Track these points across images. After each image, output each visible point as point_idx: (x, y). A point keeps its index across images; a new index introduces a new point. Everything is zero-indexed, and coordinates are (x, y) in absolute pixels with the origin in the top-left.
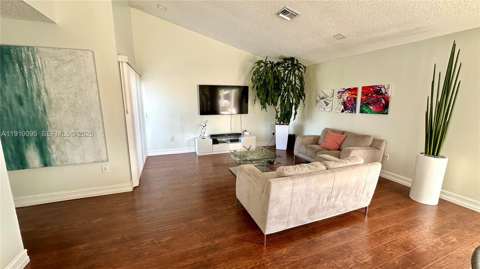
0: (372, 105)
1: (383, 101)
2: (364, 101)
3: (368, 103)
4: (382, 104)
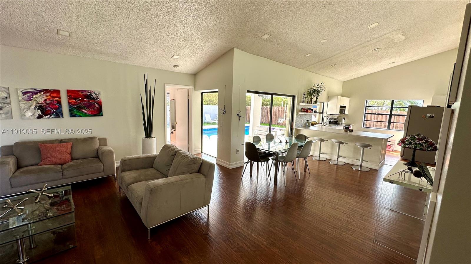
0: (85, 108)
1: (97, 105)
2: (73, 105)
3: (79, 107)
4: (96, 108)
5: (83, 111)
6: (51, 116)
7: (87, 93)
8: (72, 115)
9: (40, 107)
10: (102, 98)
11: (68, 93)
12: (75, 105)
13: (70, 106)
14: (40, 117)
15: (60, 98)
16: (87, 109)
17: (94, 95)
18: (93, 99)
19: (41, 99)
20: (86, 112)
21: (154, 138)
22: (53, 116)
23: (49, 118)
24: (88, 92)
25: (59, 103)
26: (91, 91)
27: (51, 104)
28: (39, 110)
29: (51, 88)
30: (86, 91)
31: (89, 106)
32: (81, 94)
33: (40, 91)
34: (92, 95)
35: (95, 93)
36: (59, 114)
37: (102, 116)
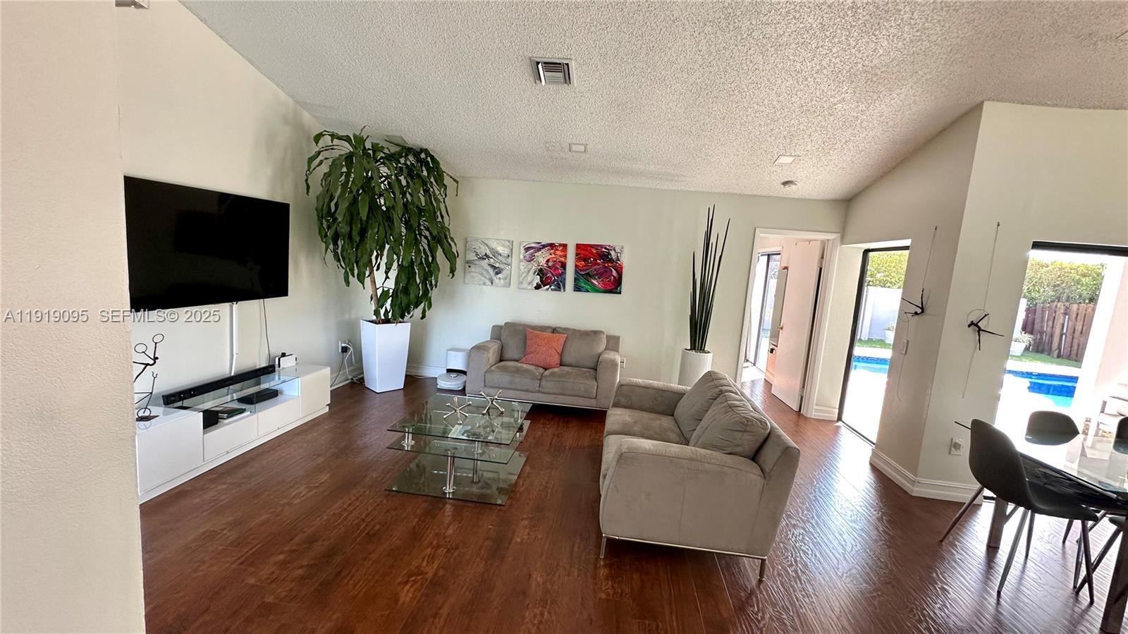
0: (597, 277)
1: (614, 273)
2: (581, 270)
3: (588, 274)
4: (612, 278)
5: (592, 283)
6: (550, 287)
7: (604, 250)
8: (577, 288)
9: (541, 272)
10: (625, 261)
11: (577, 250)
12: (584, 270)
13: (576, 272)
14: (538, 287)
15: (565, 256)
16: (599, 278)
17: (613, 253)
18: (611, 261)
19: (542, 258)
20: (597, 283)
21: (709, 352)
22: (552, 287)
23: (547, 289)
24: (606, 248)
25: (564, 265)
26: (609, 246)
27: (554, 267)
28: (538, 277)
29: (557, 241)
30: (602, 246)
31: (603, 274)
32: (595, 252)
33: (544, 246)
34: (610, 254)
35: (615, 250)
36: (560, 286)
37: (620, 293)
